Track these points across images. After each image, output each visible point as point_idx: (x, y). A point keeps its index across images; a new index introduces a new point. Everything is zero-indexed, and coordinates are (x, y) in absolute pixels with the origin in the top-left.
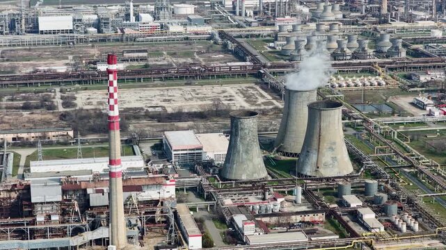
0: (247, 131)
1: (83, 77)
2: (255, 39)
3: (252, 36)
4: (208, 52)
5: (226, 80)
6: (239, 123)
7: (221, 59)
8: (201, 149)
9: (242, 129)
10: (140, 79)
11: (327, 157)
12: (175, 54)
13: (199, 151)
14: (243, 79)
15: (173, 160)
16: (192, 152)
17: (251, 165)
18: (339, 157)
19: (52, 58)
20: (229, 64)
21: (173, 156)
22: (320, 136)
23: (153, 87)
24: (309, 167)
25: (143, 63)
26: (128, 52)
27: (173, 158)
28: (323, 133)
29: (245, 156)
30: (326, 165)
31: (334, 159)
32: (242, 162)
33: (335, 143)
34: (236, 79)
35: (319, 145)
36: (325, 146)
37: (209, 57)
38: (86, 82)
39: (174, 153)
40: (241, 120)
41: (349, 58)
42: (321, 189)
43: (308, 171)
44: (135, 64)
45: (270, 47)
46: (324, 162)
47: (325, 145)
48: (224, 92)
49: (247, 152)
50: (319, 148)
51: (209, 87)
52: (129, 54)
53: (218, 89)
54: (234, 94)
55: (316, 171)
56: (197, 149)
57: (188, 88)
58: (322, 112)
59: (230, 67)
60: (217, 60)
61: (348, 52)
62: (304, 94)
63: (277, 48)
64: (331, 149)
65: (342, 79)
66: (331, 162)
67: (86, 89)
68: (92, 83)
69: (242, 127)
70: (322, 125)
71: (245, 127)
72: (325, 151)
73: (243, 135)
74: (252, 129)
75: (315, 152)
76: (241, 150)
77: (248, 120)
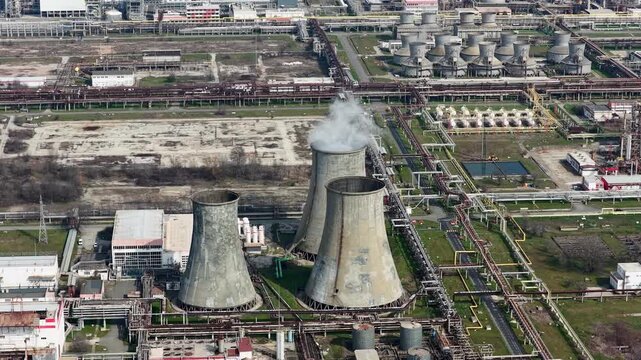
0: (216, 227)
1: (58, 97)
2: (365, 34)
4: (281, 55)
6: (204, 212)
7: (295, 69)
8: (160, 247)
9: (208, 222)
10: (148, 103)
11: (352, 274)
12: (227, 57)
13: (157, 250)
14: (309, 107)
15: (114, 262)
16: (145, 251)
17: (222, 284)
18: (373, 274)
19: (36, 60)
20: (297, 81)
21: (114, 256)
22: (342, 237)
23: (163, 117)
24: (323, 289)
25: (167, 74)
26: (151, 54)
27: (114, 260)
28: (348, 233)
29: (212, 268)
30: (350, 288)
31: (365, 277)
32: (208, 278)
33: (366, 251)
35: (340, 253)
36: (349, 254)
37: (279, 64)
38: (62, 106)
39: (114, 251)
40: (207, 208)
41: (496, 72)
42: (329, 333)
43: (322, 295)
44: (158, 74)
45: (382, 49)
46: (346, 281)
47: (350, 253)
49: (216, 261)
50: (340, 259)
52: (152, 58)
55: (334, 296)
57: (217, 122)
58: (346, 198)
59: (297, 87)
60: (289, 71)
63: (392, 51)
64: (361, 261)
66: (359, 282)
67: (56, 118)
68: (72, 108)
69: (209, 219)
70: (345, 219)
71: (214, 220)
72: (349, 263)
73: (210, 233)
74: (226, 224)
75: (333, 264)
76: (207, 257)
77: (218, 208)
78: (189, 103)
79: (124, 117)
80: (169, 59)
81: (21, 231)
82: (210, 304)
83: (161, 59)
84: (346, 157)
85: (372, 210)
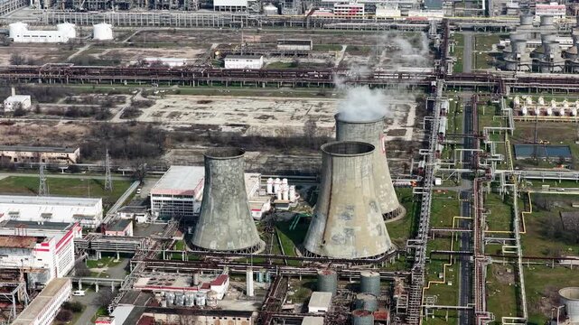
0: (221, 179)
1: (185, 75)
2: (490, 34)
3: (489, 29)
6: (211, 165)
8: (192, 197)
9: (214, 174)
10: (261, 83)
11: (338, 228)
12: (356, 49)
13: (189, 200)
15: (152, 208)
16: (179, 199)
17: (225, 229)
18: (358, 229)
19: (190, 45)
21: (152, 202)
22: (331, 194)
23: (270, 96)
24: (314, 239)
25: (289, 60)
26: (285, 43)
27: (152, 206)
28: (336, 191)
29: (216, 215)
30: (336, 240)
31: (349, 231)
32: (213, 223)
33: (352, 208)
35: (329, 208)
36: (337, 210)
38: (188, 83)
39: (153, 199)
40: (213, 161)
42: (304, 277)
43: (312, 245)
45: (499, 47)
46: (333, 234)
47: (337, 208)
49: (220, 209)
50: (328, 213)
52: (286, 46)
55: (321, 247)
56: (186, 197)
58: (335, 159)
62: (357, 128)
64: (348, 217)
66: (344, 235)
67: (178, 93)
68: (196, 85)
69: (215, 171)
70: (334, 177)
71: (219, 172)
72: (335, 217)
73: (215, 184)
74: (229, 176)
75: (323, 218)
76: (213, 205)
77: (223, 162)
78: (299, 85)
79: (236, 94)
80: (301, 47)
81: (95, 180)
82: (213, 246)
83: (293, 47)
84: (362, 126)
85: (359, 171)
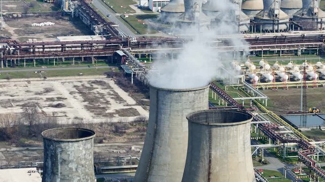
0: (73, 166)
4: (25, 16)
5: (55, 68)
6: (59, 150)
7: (49, 29)
9: (64, 161)
14: (85, 67)
20: (62, 39)
22: (209, 173)
28: (216, 169)
34: (73, 67)
37: (27, 26)
40: (63, 145)
41: (283, 27)
45: (141, 8)
48: (47, 91)
51: (22, 82)
53: (37, 85)
54: (66, 94)
58: (214, 129)
59: (63, 45)
60: (42, 32)
61: (283, 16)
63: (154, 9)
65: (268, 66)
69: (65, 157)
70: (213, 153)
71: (71, 158)
73: (65, 173)
74: (83, 162)
77: (76, 144)
